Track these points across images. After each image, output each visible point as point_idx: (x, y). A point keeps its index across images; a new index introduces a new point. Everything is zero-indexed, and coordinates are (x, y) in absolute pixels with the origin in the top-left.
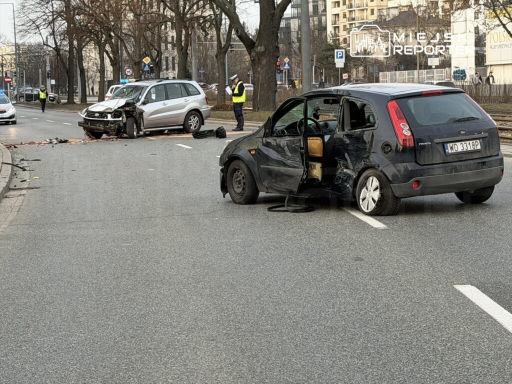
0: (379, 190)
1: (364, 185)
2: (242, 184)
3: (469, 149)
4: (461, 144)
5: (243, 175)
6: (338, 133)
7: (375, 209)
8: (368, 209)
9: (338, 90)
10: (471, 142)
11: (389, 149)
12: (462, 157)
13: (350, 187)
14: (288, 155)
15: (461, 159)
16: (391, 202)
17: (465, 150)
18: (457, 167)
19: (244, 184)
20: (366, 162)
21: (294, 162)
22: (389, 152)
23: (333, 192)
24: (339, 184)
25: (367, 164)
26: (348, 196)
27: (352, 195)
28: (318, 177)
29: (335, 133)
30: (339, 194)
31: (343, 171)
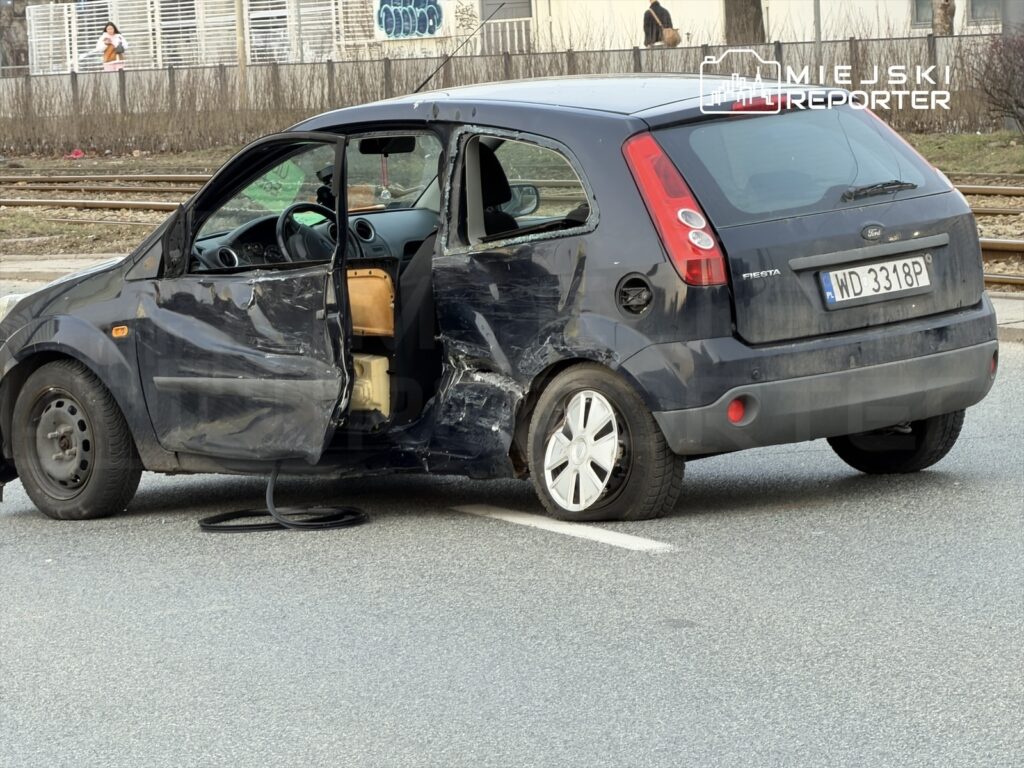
0: (615, 433)
1: (558, 417)
2: (77, 448)
3: (895, 288)
4: (871, 270)
5: (79, 416)
6: (446, 251)
8: (576, 500)
9: (435, 107)
10: (899, 263)
11: (645, 296)
12: (875, 316)
13: (502, 433)
15: (871, 323)
17: (883, 291)
18: (864, 348)
19: (86, 445)
20: (563, 344)
21: (289, 357)
22: (644, 306)
23: (435, 453)
24: (459, 423)
25: (564, 350)
26: (498, 464)
27: (510, 460)
28: (379, 405)
29: (434, 253)
30: (460, 459)
31: (472, 379)
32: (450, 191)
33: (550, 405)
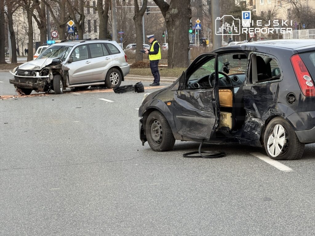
0: (284, 136)
1: (271, 132)
2: (159, 133)
5: (160, 125)
6: (246, 85)
7: (281, 154)
8: (274, 154)
9: (245, 47)
11: (294, 99)
13: (258, 134)
14: (200, 106)
16: (295, 147)
19: (161, 133)
20: (273, 111)
21: (207, 112)
22: (294, 102)
23: (242, 139)
24: (248, 131)
25: (273, 113)
26: (257, 143)
27: (260, 142)
28: (228, 125)
29: (244, 85)
30: (247, 141)
31: (252, 120)
32: (248, 69)
33: (269, 127)
